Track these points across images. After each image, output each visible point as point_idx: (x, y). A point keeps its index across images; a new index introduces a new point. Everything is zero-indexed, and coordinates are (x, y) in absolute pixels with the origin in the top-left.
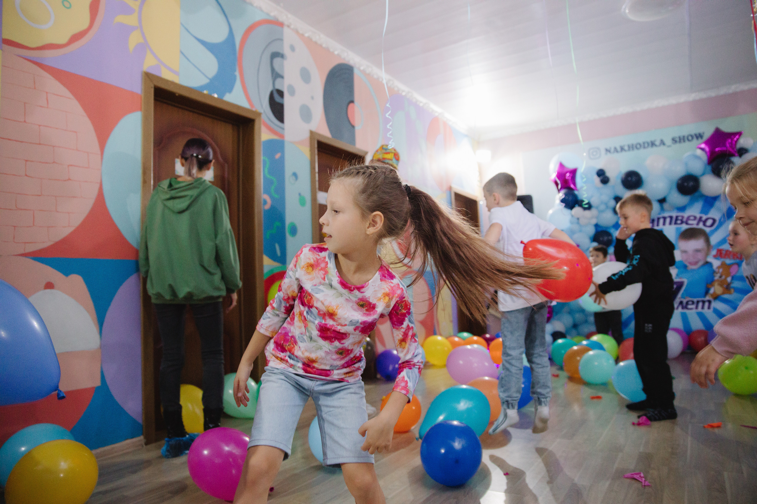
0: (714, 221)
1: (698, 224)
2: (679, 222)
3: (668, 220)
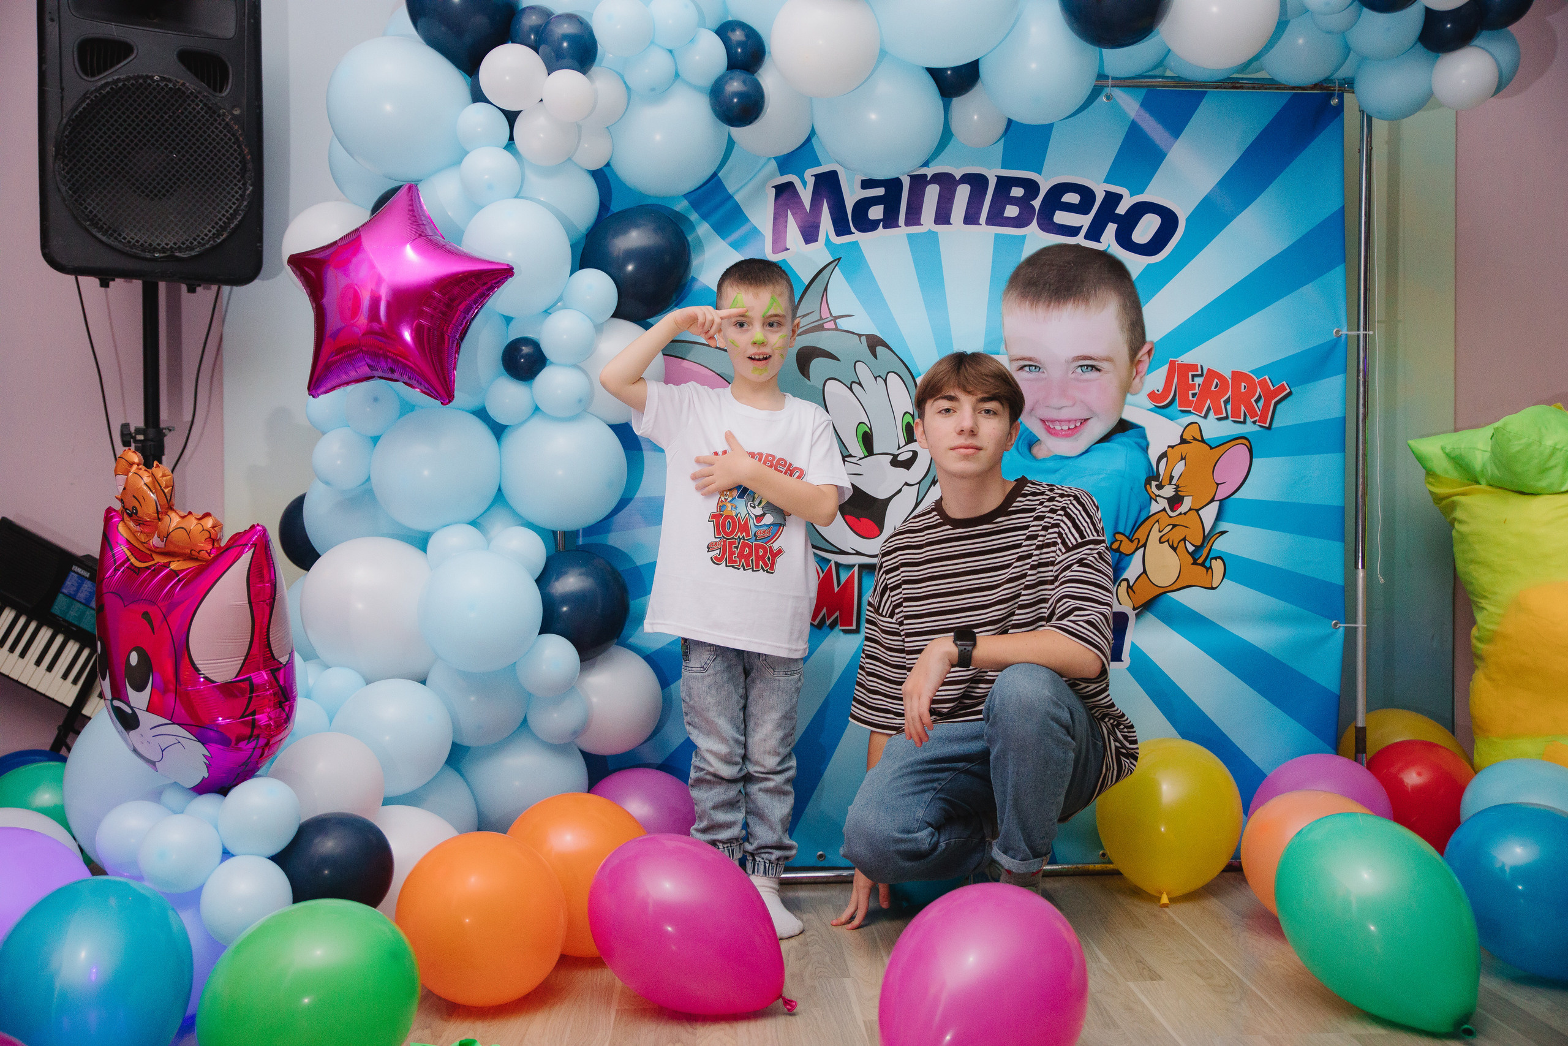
0: (1169, 222)
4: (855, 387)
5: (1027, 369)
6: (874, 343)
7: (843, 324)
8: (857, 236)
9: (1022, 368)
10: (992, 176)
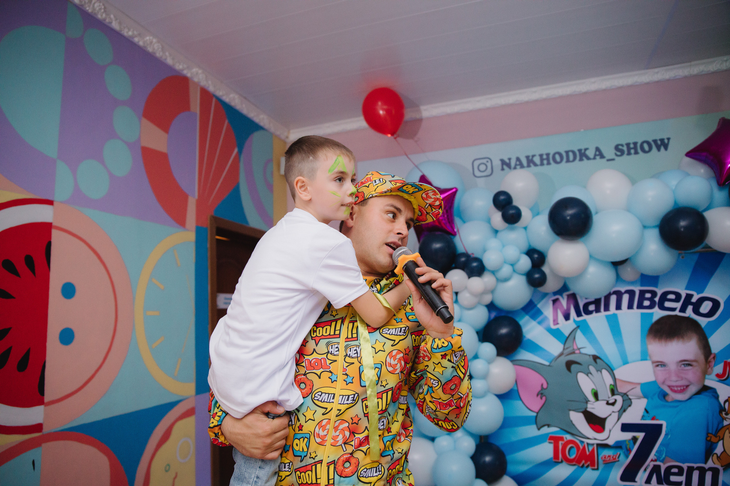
0: (716, 304)
1: (683, 309)
2: (646, 303)
3: (626, 298)
4: (589, 375)
5: (660, 366)
6: (595, 358)
7: (583, 351)
8: (585, 317)
9: (657, 366)
10: (637, 289)
